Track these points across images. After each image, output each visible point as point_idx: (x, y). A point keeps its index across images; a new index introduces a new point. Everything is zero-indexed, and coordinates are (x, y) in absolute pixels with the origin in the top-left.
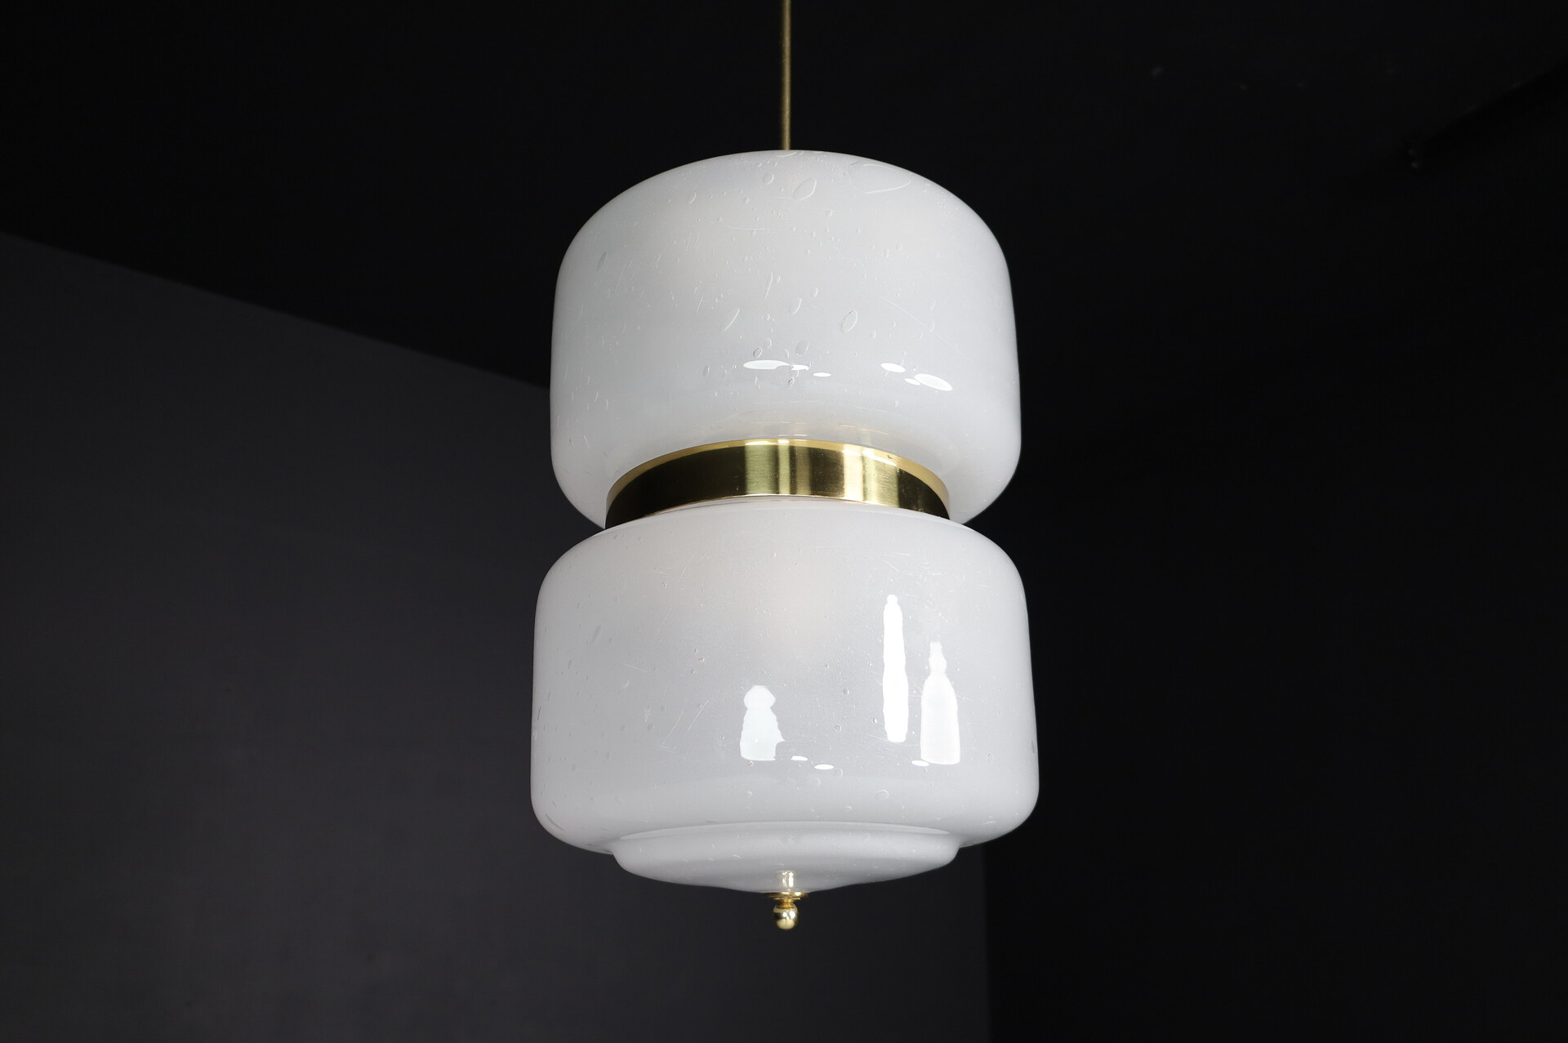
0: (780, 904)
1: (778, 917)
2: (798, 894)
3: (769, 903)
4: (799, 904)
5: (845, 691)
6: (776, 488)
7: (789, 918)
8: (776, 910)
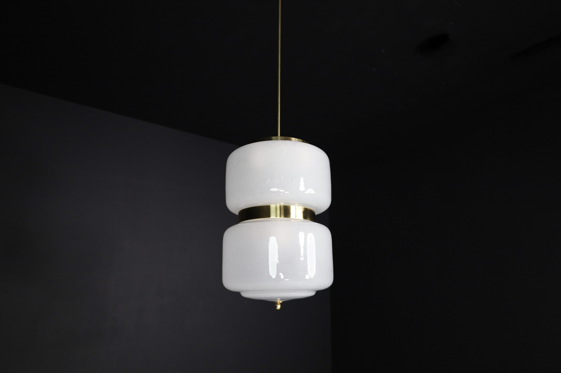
0: (277, 304)
1: (277, 307)
2: (281, 302)
3: (274, 304)
4: (281, 304)
5: (291, 264)
6: (276, 216)
7: (279, 307)
8: (276, 305)
